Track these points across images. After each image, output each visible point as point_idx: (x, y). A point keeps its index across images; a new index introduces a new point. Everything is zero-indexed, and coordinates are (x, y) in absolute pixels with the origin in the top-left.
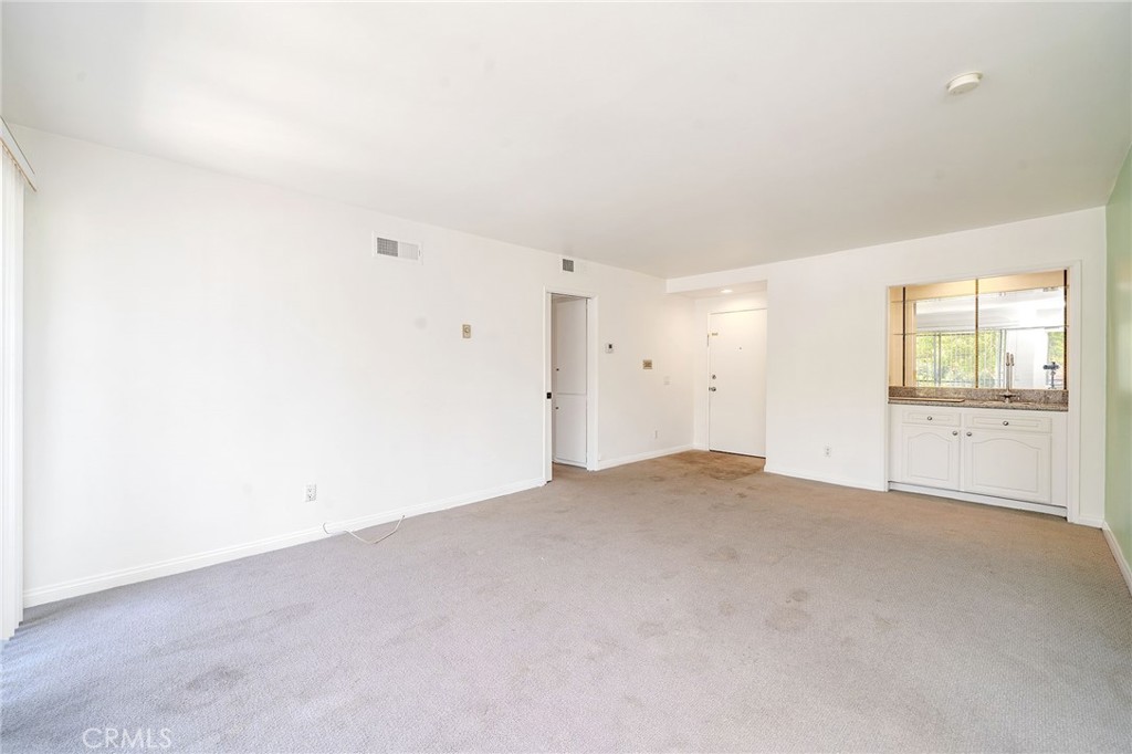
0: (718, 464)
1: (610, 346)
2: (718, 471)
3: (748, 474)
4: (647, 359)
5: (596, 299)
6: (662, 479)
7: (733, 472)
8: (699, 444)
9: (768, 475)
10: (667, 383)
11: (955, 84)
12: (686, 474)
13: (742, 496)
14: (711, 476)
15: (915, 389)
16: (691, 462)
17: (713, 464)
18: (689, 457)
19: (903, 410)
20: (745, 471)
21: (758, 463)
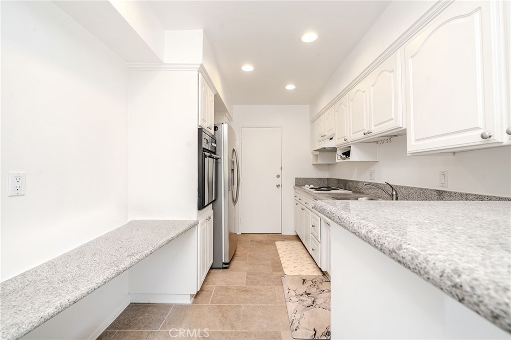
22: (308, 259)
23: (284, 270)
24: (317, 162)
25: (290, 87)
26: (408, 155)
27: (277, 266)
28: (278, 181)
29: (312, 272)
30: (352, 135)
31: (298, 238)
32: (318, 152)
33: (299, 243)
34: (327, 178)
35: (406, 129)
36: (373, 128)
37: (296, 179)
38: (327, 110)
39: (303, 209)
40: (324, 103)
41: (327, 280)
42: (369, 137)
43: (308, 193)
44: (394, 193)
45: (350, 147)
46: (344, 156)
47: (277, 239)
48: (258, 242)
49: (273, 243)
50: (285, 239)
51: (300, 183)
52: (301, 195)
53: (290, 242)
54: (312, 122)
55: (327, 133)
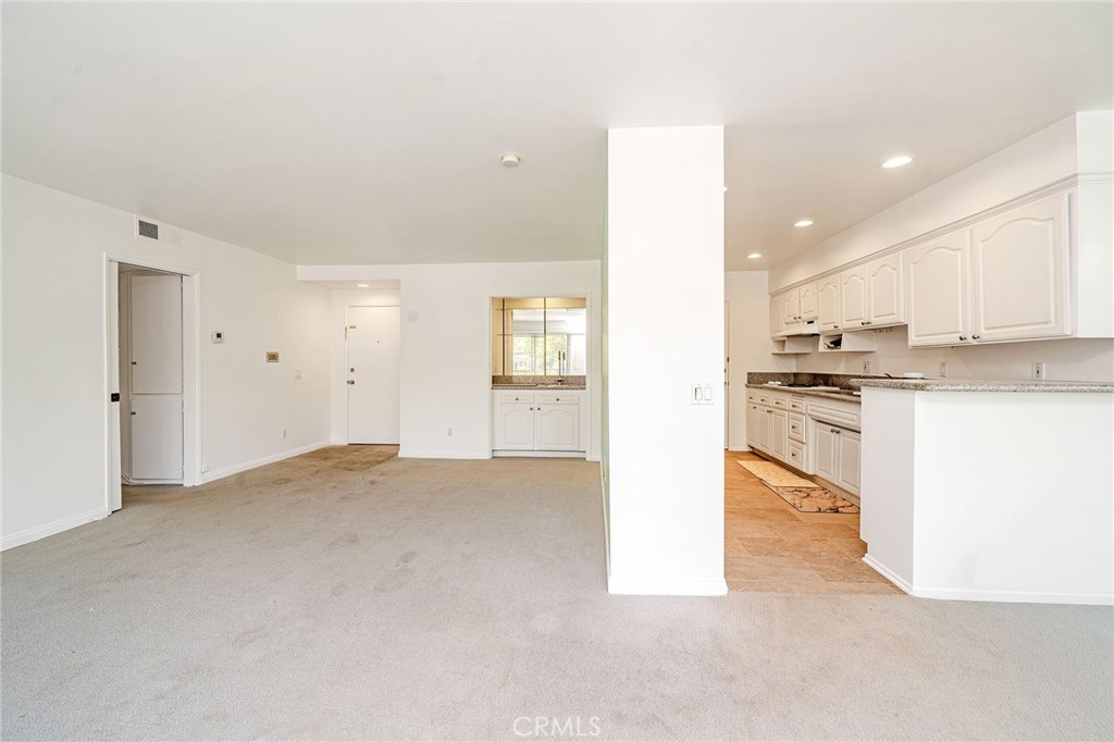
0: (354, 456)
1: (219, 335)
2: (354, 463)
3: (383, 461)
4: (272, 351)
5: (196, 276)
6: (287, 481)
7: (368, 462)
8: (337, 439)
9: (402, 459)
10: (298, 377)
11: (505, 159)
12: (317, 472)
13: (373, 483)
14: (346, 469)
15: (511, 377)
16: (326, 459)
17: (349, 457)
18: (325, 454)
19: (503, 394)
20: (380, 459)
21: (392, 450)
24: (784, 350)
26: (909, 347)
30: (845, 322)
32: (785, 339)
34: (794, 373)
35: (908, 324)
36: (873, 318)
37: (749, 374)
38: (802, 285)
39: (769, 412)
40: (799, 274)
42: (867, 327)
43: (775, 389)
45: (842, 335)
46: (832, 345)
51: (756, 380)
52: (759, 394)
54: (773, 295)
55: (802, 315)
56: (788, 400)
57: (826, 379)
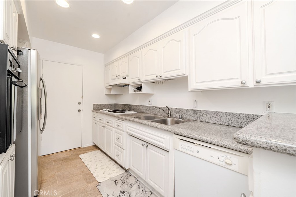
22: (110, 162)
23: (97, 178)
24: (111, 93)
25: (96, 36)
26: (189, 90)
27: (89, 177)
28: (80, 107)
29: (118, 172)
30: (144, 77)
31: (96, 147)
32: (111, 87)
33: (99, 151)
34: (115, 104)
35: (188, 76)
36: (163, 73)
37: (94, 105)
38: (121, 59)
39: (104, 127)
40: (119, 53)
41: (130, 174)
42: (159, 79)
43: (106, 114)
44: (169, 112)
45: (142, 84)
46: (137, 90)
47: (80, 153)
48: (63, 160)
49: (77, 157)
50: (86, 150)
51: (98, 108)
52: (99, 116)
53: (92, 152)
54: (106, 66)
55: (120, 74)
56: (114, 122)
57: (129, 107)
